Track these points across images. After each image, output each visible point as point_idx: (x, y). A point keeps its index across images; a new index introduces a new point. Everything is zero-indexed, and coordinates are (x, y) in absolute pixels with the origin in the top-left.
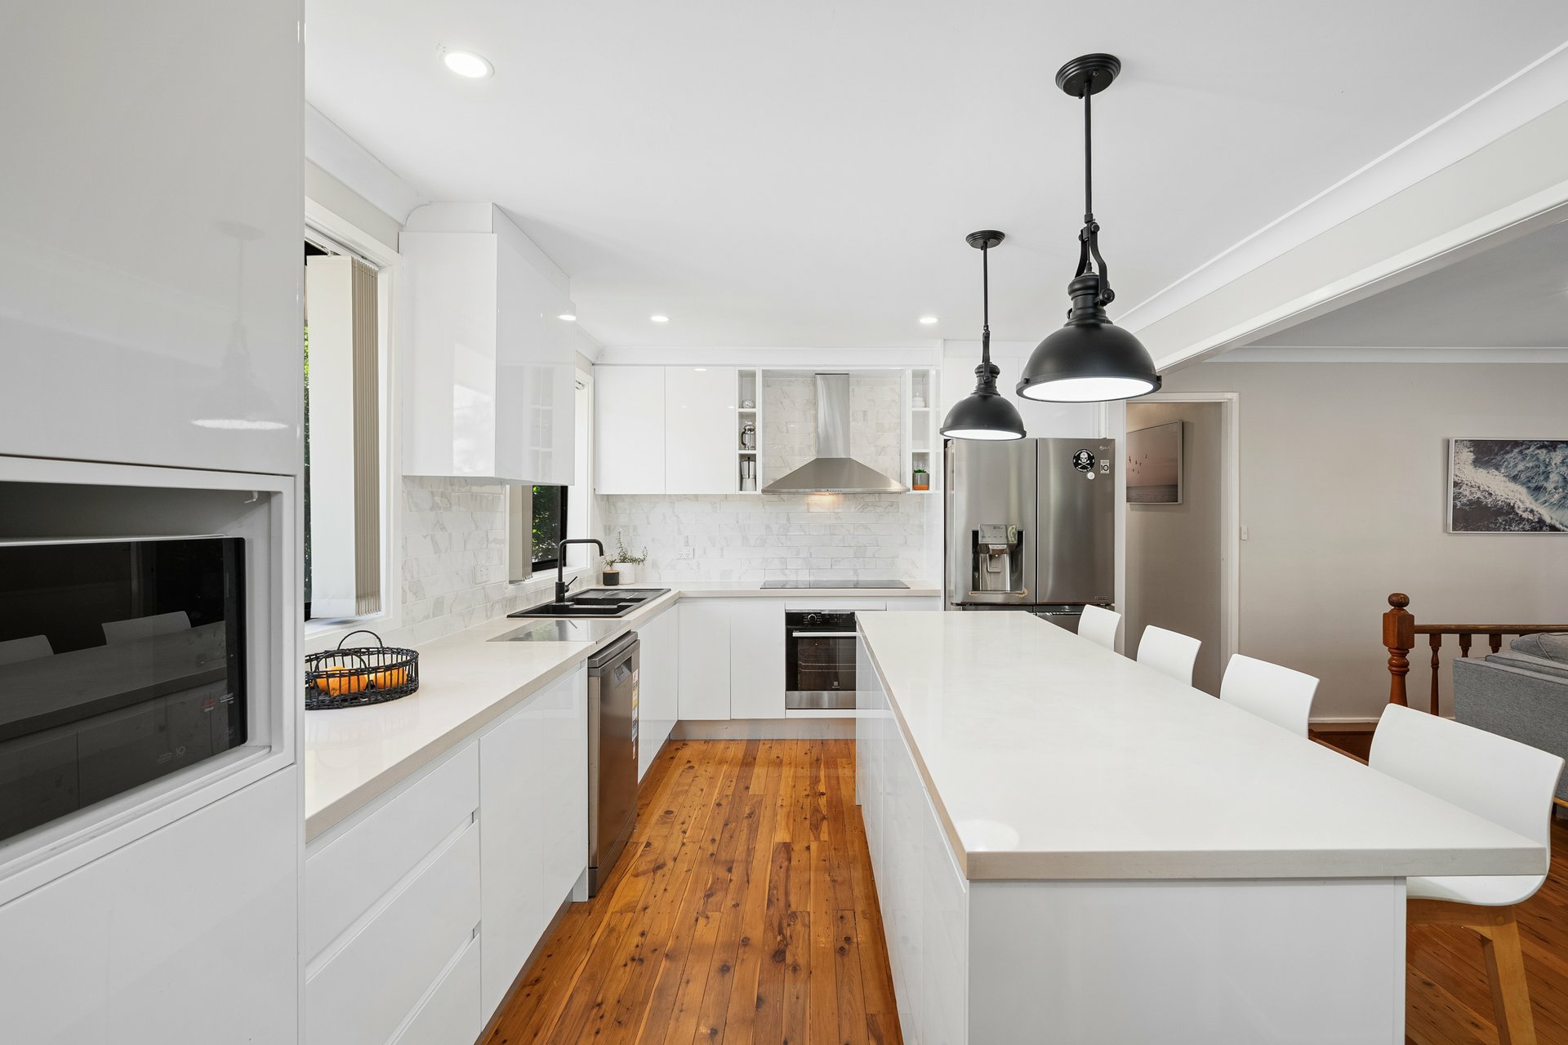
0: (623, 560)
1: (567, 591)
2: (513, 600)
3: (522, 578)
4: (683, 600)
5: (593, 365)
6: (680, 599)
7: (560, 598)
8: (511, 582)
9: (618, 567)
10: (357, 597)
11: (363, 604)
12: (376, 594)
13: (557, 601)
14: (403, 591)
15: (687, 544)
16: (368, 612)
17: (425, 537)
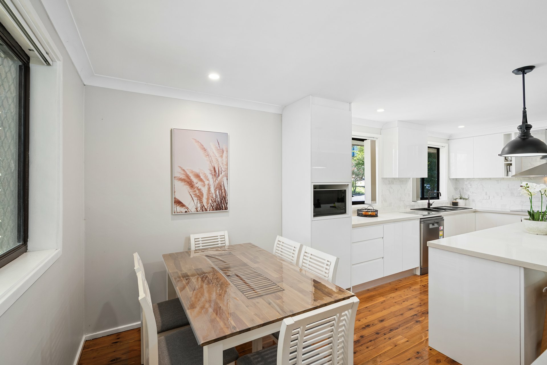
0: (461, 199)
1: (431, 205)
2: (413, 206)
3: (416, 200)
4: (476, 212)
5: (448, 140)
6: (475, 212)
7: (429, 207)
8: (413, 201)
9: (458, 201)
10: (371, 200)
11: (373, 202)
12: (375, 200)
13: (428, 208)
14: (382, 200)
15: (486, 194)
16: (374, 203)
17: (387, 190)
